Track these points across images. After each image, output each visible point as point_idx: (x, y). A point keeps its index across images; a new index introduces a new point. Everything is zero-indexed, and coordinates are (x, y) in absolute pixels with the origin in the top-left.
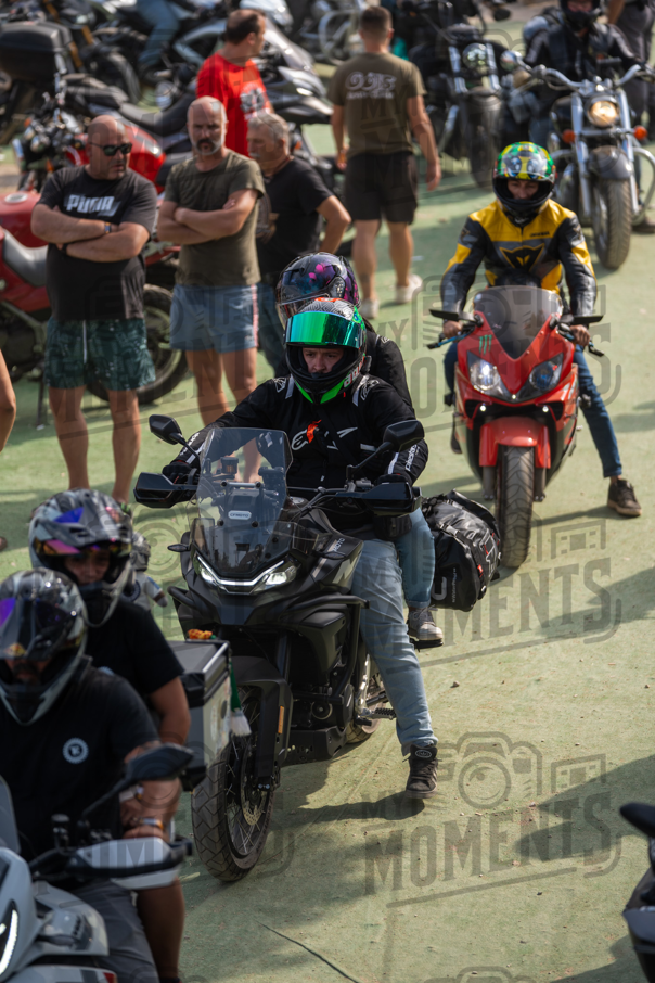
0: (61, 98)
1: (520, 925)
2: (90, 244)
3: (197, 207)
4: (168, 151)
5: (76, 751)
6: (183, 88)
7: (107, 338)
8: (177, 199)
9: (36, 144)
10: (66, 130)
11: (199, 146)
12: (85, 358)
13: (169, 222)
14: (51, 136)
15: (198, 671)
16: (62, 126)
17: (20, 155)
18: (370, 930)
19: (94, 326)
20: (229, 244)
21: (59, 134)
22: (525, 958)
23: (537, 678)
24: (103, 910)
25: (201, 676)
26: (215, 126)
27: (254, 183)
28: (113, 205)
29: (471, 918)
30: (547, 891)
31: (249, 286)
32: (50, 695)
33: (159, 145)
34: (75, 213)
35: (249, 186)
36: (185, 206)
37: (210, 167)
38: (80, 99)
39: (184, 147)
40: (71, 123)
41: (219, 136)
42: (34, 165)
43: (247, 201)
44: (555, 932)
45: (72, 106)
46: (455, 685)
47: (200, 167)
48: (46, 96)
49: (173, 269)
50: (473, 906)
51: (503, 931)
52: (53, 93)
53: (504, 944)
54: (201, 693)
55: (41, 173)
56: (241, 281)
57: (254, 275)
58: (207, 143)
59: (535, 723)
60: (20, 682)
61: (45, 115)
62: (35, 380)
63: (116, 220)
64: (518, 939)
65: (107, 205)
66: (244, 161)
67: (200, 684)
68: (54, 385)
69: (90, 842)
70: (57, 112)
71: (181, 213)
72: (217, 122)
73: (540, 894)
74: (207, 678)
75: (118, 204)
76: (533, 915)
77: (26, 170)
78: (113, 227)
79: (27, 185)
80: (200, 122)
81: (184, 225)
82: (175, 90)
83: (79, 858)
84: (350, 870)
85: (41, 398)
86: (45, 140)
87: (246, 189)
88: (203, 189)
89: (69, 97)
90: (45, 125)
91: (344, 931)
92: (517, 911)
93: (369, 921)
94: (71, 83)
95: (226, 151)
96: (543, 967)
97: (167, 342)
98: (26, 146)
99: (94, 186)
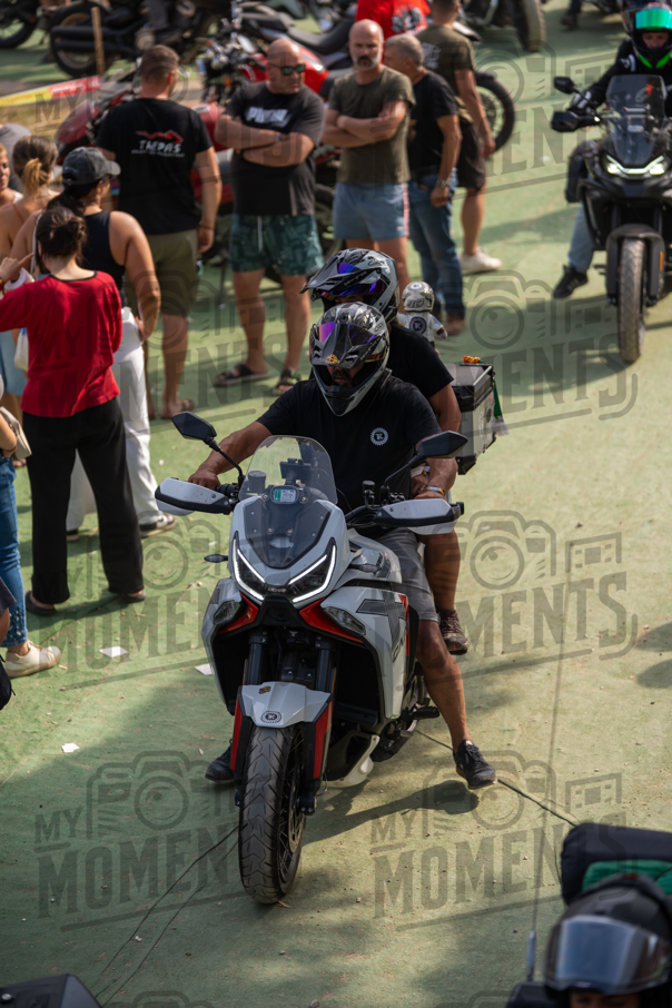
0: (237, 23)
1: (636, 729)
2: (262, 151)
3: (357, 115)
4: (330, 68)
5: (380, 437)
6: (342, 14)
7: (278, 230)
8: (339, 108)
9: (215, 63)
10: (242, 50)
11: (359, 63)
12: (261, 246)
13: (332, 128)
14: (229, 56)
15: (469, 384)
16: (237, 47)
17: (202, 73)
18: (507, 734)
19: (268, 220)
20: (383, 148)
21: (235, 54)
22: (639, 758)
23: (649, 518)
24: (398, 552)
25: (471, 388)
26: (372, 46)
27: (405, 95)
28: (285, 117)
29: (594, 724)
30: (659, 701)
31: (400, 184)
32: (358, 396)
33: (322, 62)
34: (253, 124)
35: (401, 97)
36: (346, 114)
37: (368, 81)
38: (254, 24)
39: (345, 63)
40: (246, 44)
41: (375, 54)
42: (213, 81)
43: (400, 111)
44: (665, 736)
45: (247, 30)
46: (579, 526)
47: (360, 81)
48: (225, 21)
49: (334, 170)
50: (595, 713)
51: (621, 735)
52: (230, 18)
53: (622, 746)
54: (472, 400)
55: (220, 88)
56: (394, 180)
57: (404, 174)
58: (366, 60)
59: (648, 558)
60: (337, 384)
61: (224, 37)
62: (217, 265)
63: (285, 130)
64: (634, 742)
65: (280, 116)
66: (397, 76)
67: (471, 394)
68: (237, 268)
69: (391, 501)
70: (234, 35)
71: (343, 120)
72: (375, 41)
73: (652, 703)
74: (476, 390)
75: (290, 116)
76: (646, 721)
77: (207, 85)
78: (284, 136)
79: (209, 98)
80: (361, 41)
81: (345, 131)
82: (335, 15)
83: (383, 511)
84: (489, 684)
85: (223, 281)
86: (223, 59)
87: (399, 100)
88: (362, 99)
89: (245, 22)
90: (223, 45)
91: (485, 735)
92: (634, 719)
93: (506, 727)
94: (246, 10)
95: (382, 67)
96: (656, 766)
97: (330, 232)
98: (208, 63)
99: (270, 100)
